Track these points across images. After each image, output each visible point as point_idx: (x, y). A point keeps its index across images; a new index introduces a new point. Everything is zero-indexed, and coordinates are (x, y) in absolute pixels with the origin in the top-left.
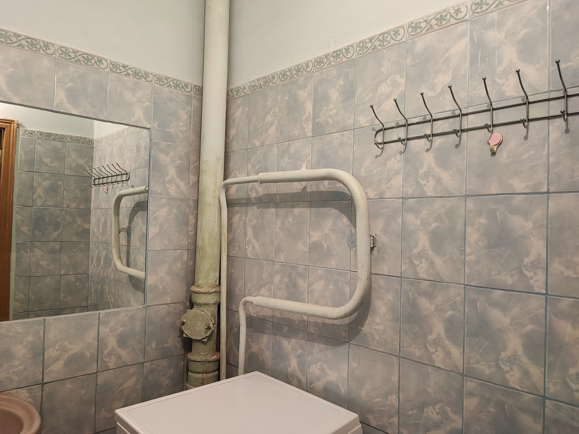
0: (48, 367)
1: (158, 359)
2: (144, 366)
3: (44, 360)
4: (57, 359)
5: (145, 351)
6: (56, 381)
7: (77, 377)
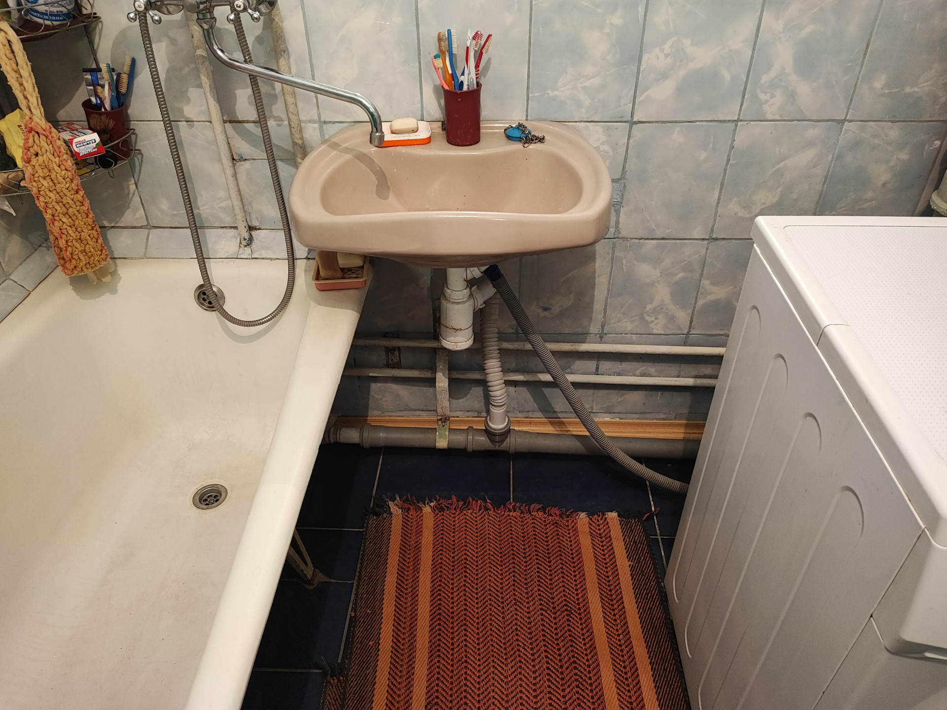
0: (646, 89)
1: (879, 121)
2: (844, 129)
3: (638, 73)
4: (664, 76)
5: (854, 93)
6: (657, 122)
7: (697, 121)
